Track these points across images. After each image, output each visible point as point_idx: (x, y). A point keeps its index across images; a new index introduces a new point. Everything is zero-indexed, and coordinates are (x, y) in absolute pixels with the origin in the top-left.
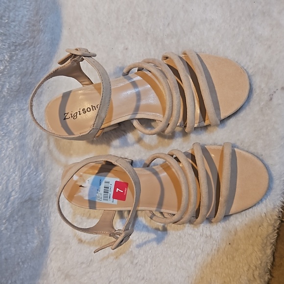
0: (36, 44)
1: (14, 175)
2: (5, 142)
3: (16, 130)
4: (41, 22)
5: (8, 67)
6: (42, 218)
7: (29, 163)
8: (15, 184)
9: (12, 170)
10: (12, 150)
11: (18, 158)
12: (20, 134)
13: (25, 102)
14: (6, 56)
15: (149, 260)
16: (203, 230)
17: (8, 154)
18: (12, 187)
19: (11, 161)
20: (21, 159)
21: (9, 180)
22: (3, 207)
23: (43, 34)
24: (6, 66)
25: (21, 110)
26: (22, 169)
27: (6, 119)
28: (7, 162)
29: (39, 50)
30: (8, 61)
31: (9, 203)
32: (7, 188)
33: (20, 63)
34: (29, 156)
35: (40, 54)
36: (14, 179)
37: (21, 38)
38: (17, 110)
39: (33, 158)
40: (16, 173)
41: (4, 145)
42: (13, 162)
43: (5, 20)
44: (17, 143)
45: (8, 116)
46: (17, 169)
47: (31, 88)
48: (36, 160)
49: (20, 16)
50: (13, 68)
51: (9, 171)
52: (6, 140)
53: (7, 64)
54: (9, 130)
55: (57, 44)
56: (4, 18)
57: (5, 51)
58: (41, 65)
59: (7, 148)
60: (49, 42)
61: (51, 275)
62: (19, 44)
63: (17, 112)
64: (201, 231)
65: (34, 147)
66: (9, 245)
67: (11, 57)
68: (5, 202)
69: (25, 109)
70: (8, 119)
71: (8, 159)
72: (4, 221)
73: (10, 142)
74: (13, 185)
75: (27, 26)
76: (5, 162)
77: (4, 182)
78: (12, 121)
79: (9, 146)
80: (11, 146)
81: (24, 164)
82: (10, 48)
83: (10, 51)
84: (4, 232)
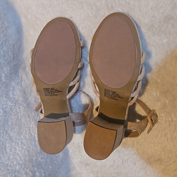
0: (9, 38)
1: (31, 125)
3: (21, 97)
4: (5, 22)
8: (35, 130)
9: (29, 123)
10: (24, 111)
11: (29, 113)
12: (24, 98)
13: (18, 78)
15: (135, 143)
16: (166, 118)
17: (22, 115)
21: (30, 129)
22: (34, 147)
23: (9, 29)
25: (18, 83)
27: (11, 94)
28: (24, 120)
29: (12, 41)
32: (31, 134)
33: (4, 57)
36: (33, 127)
38: (15, 85)
40: (32, 123)
41: (18, 110)
42: (27, 118)
44: (25, 105)
45: (11, 92)
47: (18, 67)
51: (28, 124)
52: (18, 107)
54: (16, 100)
55: (21, 30)
58: (17, 50)
59: (20, 112)
60: (16, 32)
61: (77, 167)
63: (16, 86)
64: (165, 119)
65: (35, 101)
69: (20, 82)
70: (13, 94)
71: (23, 118)
72: (39, 155)
73: (21, 107)
74: (33, 131)
76: (23, 120)
77: (28, 132)
78: (16, 94)
79: (21, 110)
80: (22, 109)
81: (34, 115)
84: (41, 161)
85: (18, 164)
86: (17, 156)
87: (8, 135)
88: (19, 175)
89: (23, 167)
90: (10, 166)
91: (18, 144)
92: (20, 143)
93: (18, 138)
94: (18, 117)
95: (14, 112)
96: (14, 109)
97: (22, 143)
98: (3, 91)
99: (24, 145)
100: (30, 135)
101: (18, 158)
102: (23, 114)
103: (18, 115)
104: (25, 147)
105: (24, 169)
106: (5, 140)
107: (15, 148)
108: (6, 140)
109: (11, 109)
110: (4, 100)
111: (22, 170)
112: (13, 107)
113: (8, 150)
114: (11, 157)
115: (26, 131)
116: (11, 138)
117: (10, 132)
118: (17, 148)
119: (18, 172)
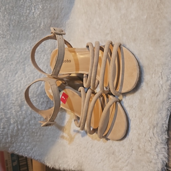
2: (43, 55)
3: (49, 49)
5: (42, 13)
10: (46, 60)
14: (40, 6)
17: (43, 61)
19: (44, 65)
22: (35, 88)
24: (41, 12)
30: (42, 9)
31: (40, 87)
33: (50, 11)
35: (62, 7)
42: (46, 66)
46: (47, 71)
50: (45, 14)
52: (43, 54)
53: (41, 11)
54: (45, 49)
57: (39, 3)
59: (43, 59)
67: (43, 7)
72: (35, 96)
73: (45, 56)
77: (38, 75)
78: (47, 44)
79: (44, 57)
80: (46, 57)
82: (42, 2)
83: (42, 3)
84: (34, 102)
85: (16, 88)
86: (19, 84)
87: (23, 66)
88: (11, 96)
89: (18, 93)
90: (11, 86)
91: (26, 77)
92: (27, 78)
93: (29, 74)
95: (38, 56)
96: (40, 54)
97: (29, 78)
98: (38, 35)
99: (29, 81)
101: (19, 86)
103: (39, 60)
104: (29, 83)
105: (17, 95)
106: (19, 68)
107: (22, 79)
108: (21, 69)
111: (15, 94)
112: (40, 52)
113: (17, 76)
114: (15, 81)
115: (38, 74)
116: (24, 71)
117: (26, 66)
118: (23, 79)
119: (12, 93)
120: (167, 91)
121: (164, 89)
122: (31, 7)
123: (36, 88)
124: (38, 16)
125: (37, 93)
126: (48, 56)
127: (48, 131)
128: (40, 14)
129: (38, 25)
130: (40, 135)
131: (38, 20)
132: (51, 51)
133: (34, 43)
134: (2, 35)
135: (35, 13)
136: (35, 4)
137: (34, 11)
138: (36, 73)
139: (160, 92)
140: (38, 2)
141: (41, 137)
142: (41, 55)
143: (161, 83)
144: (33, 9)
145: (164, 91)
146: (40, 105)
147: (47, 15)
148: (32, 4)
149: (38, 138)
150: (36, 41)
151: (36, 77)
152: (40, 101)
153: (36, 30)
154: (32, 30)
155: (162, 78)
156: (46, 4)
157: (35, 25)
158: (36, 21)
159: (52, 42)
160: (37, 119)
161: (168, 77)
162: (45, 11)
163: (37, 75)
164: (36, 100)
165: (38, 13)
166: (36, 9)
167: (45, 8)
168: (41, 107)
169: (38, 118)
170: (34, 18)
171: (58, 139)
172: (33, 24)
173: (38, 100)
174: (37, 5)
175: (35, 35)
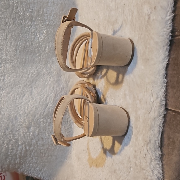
1: (51, 94)
2: (49, 77)
3: (55, 72)
5: (46, 37)
6: (68, 122)
7: (61, 90)
9: (50, 92)
10: (52, 82)
12: (57, 74)
14: (44, 31)
18: (49, 101)
19: (50, 87)
20: (57, 87)
21: (48, 96)
24: (45, 37)
26: (56, 92)
30: (46, 34)
31: (46, 109)
34: (61, 86)
37: (52, 22)
39: (64, 88)
42: (52, 87)
43: (41, 13)
45: (50, 64)
46: (53, 92)
48: (66, 89)
49: (50, 11)
50: (50, 38)
51: (49, 92)
52: (49, 76)
53: (46, 36)
56: (40, 12)
57: (43, 29)
59: (49, 80)
62: (51, 25)
63: (55, 62)
65: (65, 82)
66: (44, 131)
67: (47, 32)
68: (44, 107)
70: (50, 66)
72: (42, 117)
73: (51, 78)
75: (55, 15)
76: (47, 87)
77: (45, 97)
79: (50, 79)
80: (52, 80)
81: (58, 90)
82: (46, 27)
83: (46, 29)
84: (41, 123)
85: (23, 110)
86: (27, 106)
87: (31, 89)
88: (19, 118)
89: (26, 115)
90: (18, 108)
91: (33, 99)
92: (34, 100)
93: (36, 96)
94: (45, 83)
95: (45, 78)
97: (36, 100)
98: (44, 59)
99: (36, 103)
100: (45, 100)
101: (26, 108)
102: (50, 84)
103: (46, 82)
104: (36, 104)
105: (24, 117)
106: (27, 90)
107: (29, 101)
108: (28, 92)
109: (44, 75)
110: (42, 65)
111: (23, 116)
112: (46, 75)
113: (24, 98)
114: (23, 104)
115: (45, 95)
116: (31, 93)
117: (33, 88)
118: (31, 101)
119: (20, 115)
120: (158, 108)
121: (155, 107)
122: (36, 33)
123: (43, 110)
124: (43, 40)
125: (44, 115)
126: (54, 78)
127: (56, 151)
128: (44, 38)
129: (43, 49)
130: (48, 156)
131: (43, 44)
132: (56, 73)
133: (40, 66)
134: (10, 60)
135: (40, 38)
136: (39, 30)
137: (38, 36)
138: (43, 95)
139: (151, 110)
140: (42, 27)
141: (50, 157)
142: (47, 77)
143: (152, 100)
144: (38, 34)
145: (155, 108)
146: (47, 126)
147: (51, 39)
148: (36, 30)
149: (46, 159)
150: (42, 64)
151: (43, 99)
152: (47, 122)
153: (42, 53)
154: (37, 54)
155: (153, 96)
156: (50, 29)
157: (40, 49)
158: (41, 45)
159: (57, 64)
160: (45, 140)
161: (158, 94)
162: (49, 36)
163: (43, 97)
164: (43, 121)
165: (43, 37)
166: (41, 34)
167: (49, 32)
168: (48, 128)
169: (45, 138)
170: (39, 42)
171: (67, 159)
172: (38, 48)
173: (45, 121)
174: (41, 30)
175: (40, 58)
